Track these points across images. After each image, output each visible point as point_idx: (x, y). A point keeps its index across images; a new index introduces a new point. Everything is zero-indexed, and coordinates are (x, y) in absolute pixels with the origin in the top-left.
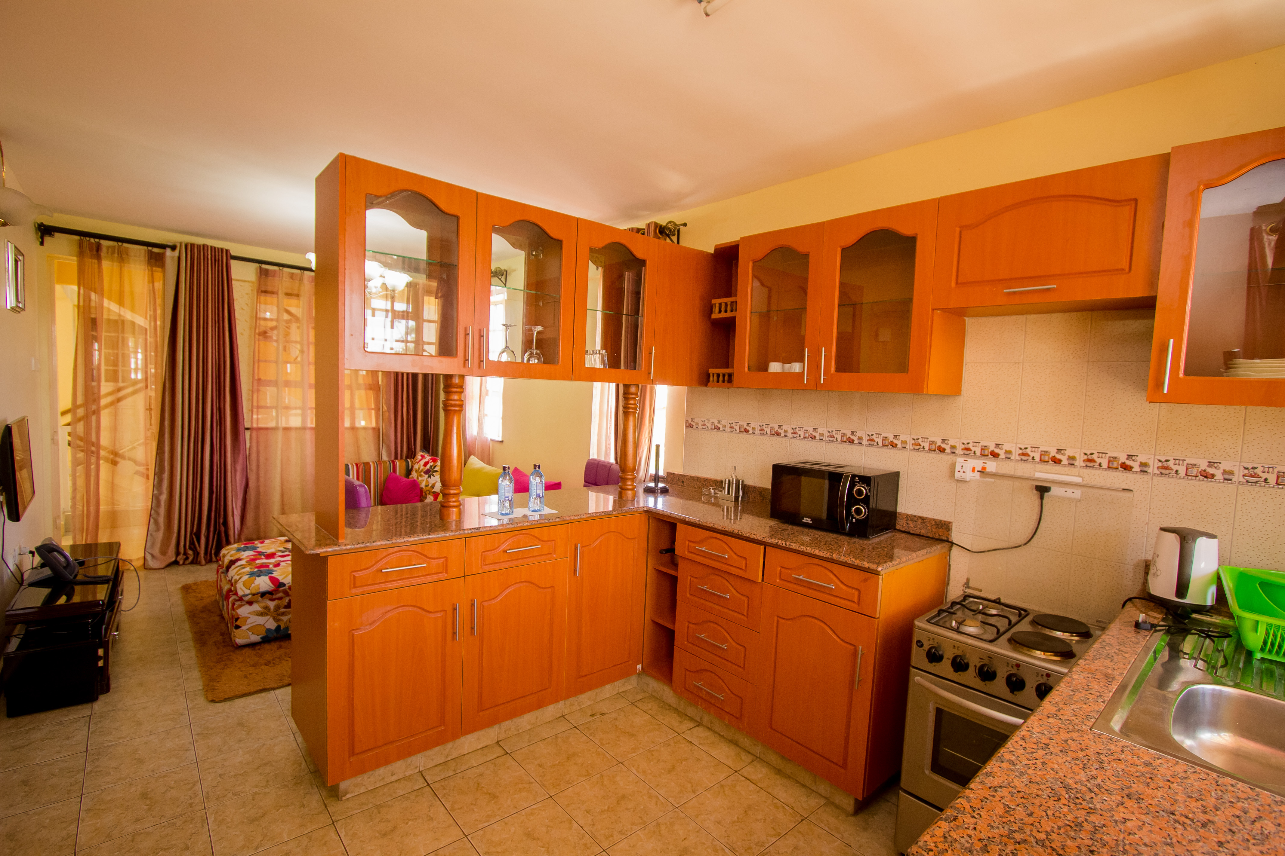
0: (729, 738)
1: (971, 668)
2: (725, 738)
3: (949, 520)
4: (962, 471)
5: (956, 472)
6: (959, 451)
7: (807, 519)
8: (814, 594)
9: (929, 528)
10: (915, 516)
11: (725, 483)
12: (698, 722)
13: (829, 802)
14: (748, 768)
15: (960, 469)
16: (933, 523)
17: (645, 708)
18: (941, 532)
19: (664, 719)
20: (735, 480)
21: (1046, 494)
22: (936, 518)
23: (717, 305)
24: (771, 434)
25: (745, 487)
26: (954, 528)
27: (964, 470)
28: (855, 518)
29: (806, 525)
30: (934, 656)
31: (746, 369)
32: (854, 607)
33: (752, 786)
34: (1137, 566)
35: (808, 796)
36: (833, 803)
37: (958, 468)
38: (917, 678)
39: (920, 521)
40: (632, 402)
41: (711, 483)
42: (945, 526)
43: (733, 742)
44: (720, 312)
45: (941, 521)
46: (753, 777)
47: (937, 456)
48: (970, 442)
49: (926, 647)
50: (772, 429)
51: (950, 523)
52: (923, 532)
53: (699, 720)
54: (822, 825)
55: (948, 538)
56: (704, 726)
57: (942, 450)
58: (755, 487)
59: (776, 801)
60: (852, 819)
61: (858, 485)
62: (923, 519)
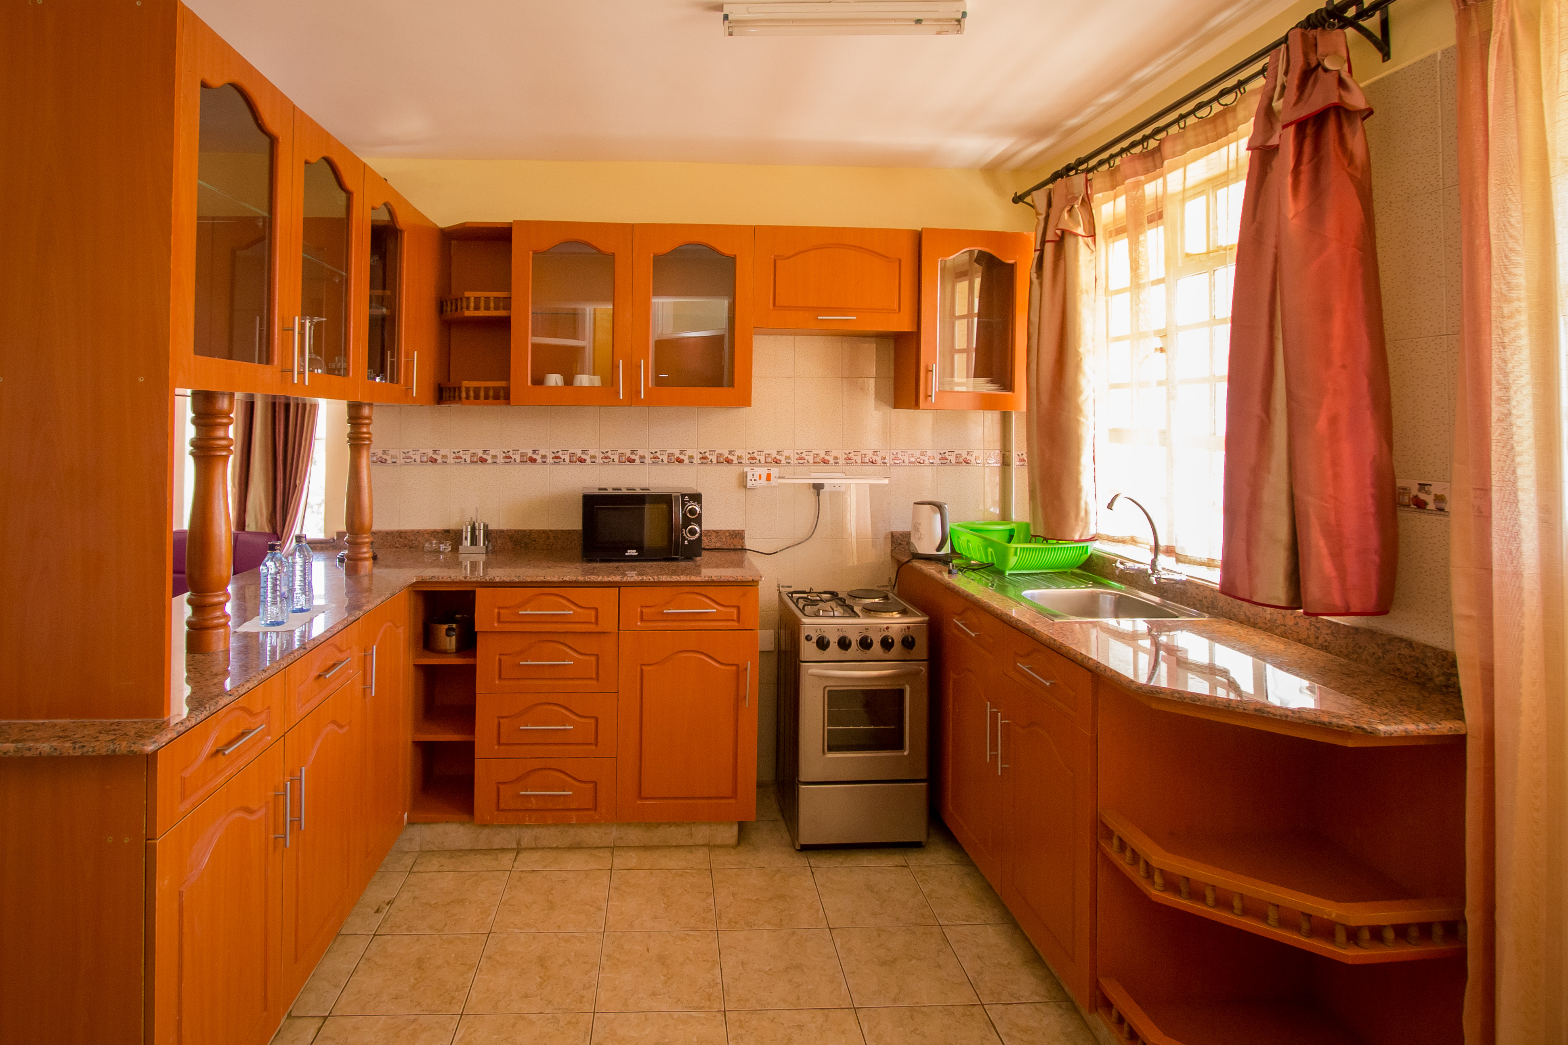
0: (568, 845)
1: (854, 644)
2: (561, 848)
3: (742, 529)
4: (753, 479)
5: (748, 481)
6: (745, 461)
7: (632, 551)
8: (687, 625)
9: (724, 540)
10: (709, 531)
11: (467, 532)
12: (515, 849)
13: (711, 847)
14: (616, 861)
15: (751, 478)
16: (727, 534)
17: (435, 868)
18: (736, 542)
19: (472, 867)
20: (482, 524)
21: (821, 490)
22: (728, 529)
23: (472, 300)
24: (521, 462)
25: (488, 534)
26: (746, 536)
27: (755, 478)
28: (687, 539)
29: (632, 559)
30: (822, 644)
31: (529, 383)
32: (734, 624)
33: (641, 873)
34: (886, 538)
35: (691, 852)
36: (715, 846)
37: (749, 477)
38: (811, 671)
39: (714, 534)
40: (365, 430)
41: (426, 536)
42: (739, 535)
43: (576, 847)
44: (477, 308)
45: (734, 531)
46: (631, 865)
47: (725, 468)
48: (755, 451)
49: (815, 639)
50: (522, 455)
51: (743, 531)
52: (718, 545)
53: (514, 846)
54: (728, 866)
55: (742, 547)
56: (526, 849)
57: (729, 461)
58: (502, 531)
59: (674, 872)
60: (740, 848)
61: (689, 504)
62: (717, 532)
